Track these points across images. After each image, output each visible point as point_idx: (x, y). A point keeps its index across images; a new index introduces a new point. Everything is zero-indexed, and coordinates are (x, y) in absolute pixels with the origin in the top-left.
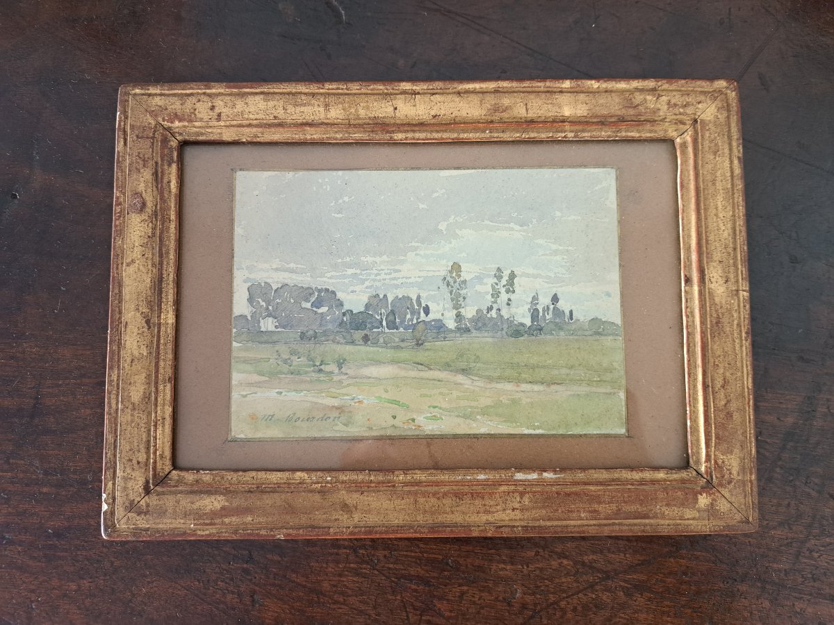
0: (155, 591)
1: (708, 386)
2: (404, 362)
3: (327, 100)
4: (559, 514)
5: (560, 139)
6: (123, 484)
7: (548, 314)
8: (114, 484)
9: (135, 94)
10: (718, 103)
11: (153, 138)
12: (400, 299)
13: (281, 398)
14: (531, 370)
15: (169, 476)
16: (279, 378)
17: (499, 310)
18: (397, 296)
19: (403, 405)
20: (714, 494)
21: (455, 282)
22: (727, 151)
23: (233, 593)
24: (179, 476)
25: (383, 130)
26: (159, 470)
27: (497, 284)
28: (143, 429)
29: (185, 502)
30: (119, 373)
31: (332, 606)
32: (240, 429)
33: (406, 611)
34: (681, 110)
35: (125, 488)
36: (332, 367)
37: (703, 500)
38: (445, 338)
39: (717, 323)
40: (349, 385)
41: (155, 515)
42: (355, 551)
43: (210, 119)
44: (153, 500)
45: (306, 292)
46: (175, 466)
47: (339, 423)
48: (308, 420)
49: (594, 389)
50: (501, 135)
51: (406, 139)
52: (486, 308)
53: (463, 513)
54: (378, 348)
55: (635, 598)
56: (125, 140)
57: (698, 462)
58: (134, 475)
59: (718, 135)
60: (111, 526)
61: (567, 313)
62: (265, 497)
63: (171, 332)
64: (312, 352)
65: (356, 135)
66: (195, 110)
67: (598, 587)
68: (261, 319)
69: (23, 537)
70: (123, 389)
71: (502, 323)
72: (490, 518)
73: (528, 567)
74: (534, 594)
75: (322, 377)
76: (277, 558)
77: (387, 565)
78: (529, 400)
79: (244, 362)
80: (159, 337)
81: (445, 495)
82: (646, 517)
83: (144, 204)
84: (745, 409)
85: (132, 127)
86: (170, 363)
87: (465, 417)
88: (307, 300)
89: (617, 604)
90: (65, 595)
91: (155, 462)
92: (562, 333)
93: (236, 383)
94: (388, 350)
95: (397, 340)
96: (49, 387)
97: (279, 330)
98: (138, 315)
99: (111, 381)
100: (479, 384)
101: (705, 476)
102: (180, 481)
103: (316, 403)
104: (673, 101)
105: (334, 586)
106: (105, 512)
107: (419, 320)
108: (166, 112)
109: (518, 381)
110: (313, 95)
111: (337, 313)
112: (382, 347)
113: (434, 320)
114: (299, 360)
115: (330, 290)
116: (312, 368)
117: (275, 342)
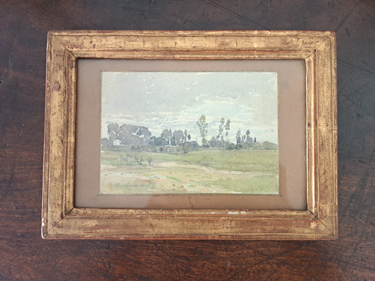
0: (66, 261)
1: (317, 173)
2: (178, 160)
3: (144, 39)
4: (248, 230)
5: (252, 58)
6: (51, 214)
7: (245, 139)
8: (47, 214)
9: (55, 35)
10: (326, 42)
11: (64, 56)
12: (177, 132)
13: (123, 176)
14: (236, 165)
15: (72, 211)
16: (122, 167)
17: (222, 137)
18: (176, 131)
19: (178, 180)
20: (318, 222)
21: (202, 124)
22: (329, 65)
23: (101, 262)
24: (76, 210)
25: (170, 53)
26: (67, 208)
27: (221, 125)
28: (60, 190)
29: (79, 223)
30: (49, 164)
31: (145, 269)
32: (104, 190)
33: (178, 272)
34: (309, 45)
35: (52, 216)
36: (146, 162)
37: (313, 225)
38: (197, 150)
39: (322, 144)
40: (153, 171)
41: (66, 228)
42: (156, 245)
43: (90, 47)
44: (65, 221)
45: (134, 128)
46: (75, 206)
47: (149, 188)
48: (135, 186)
49: (265, 174)
50: (224, 56)
51: (181, 57)
52: (216, 136)
53: (205, 229)
54: (167, 154)
55: (281, 268)
56: (51, 57)
57: (311, 208)
58: (56, 210)
59: (326, 57)
60: (46, 233)
61: (254, 139)
62: (115, 220)
63: (72, 145)
64: (137, 155)
65: (158, 56)
66: (83, 43)
67: (265, 262)
68: (113, 140)
69: (7, 237)
70: (51, 171)
71: (223, 143)
72: (217, 231)
73: (233, 253)
74: (236, 265)
75: (141, 167)
76: (120, 247)
77: (170, 251)
78: (235, 178)
79: (106, 159)
80: (67, 148)
81: (196, 221)
82: (287, 232)
83: (60, 87)
84: (333, 184)
85: (54, 51)
86: (72, 160)
87: (206, 185)
88: (135, 132)
89: (273, 270)
90: (26, 263)
91: (66, 205)
92: (251, 148)
93: (102, 169)
94: (172, 155)
95: (175, 150)
96: (18, 170)
97: (122, 145)
98: (58, 138)
99: (45, 168)
100: (212, 171)
101: (314, 214)
102: (77, 213)
103: (139, 179)
104: (305, 41)
105: (147, 260)
106: (43, 227)
107: (186, 142)
108: (69, 44)
109: (230, 170)
110: (138, 36)
111: (148, 138)
112: (169, 154)
113: (193, 142)
114: (131, 159)
115: (145, 127)
116: (137, 163)
117: (120, 151)
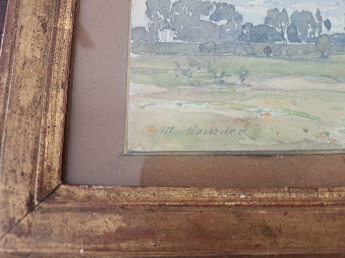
2: (309, 74)
12: (300, 13)
13: (181, 110)
15: (57, 191)
16: (179, 89)
18: (296, 11)
19: (315, 118)
24: (68, 191)
26: (45, 184)
28: (30, 136)
29: (74, 222)
30: (9, 77)
32: (137, 142)
36: (235, 79)
40: (253, 97)
41: (38, 236)
44: (36, 219)
45: (204, 6)
46: (64, 177)
47: (245, 136)
48: (210, 133)
54: (282, 61)
58: (16, 188)
62: (169, 216)
63: (66, 37)
64: (212, 63)
68: (159, 31)
70: (12, 92)
75: (224, 88)
79: (142, 72)
80: (54, 40)
86: (65, 68)
88: (206, 14)
91: (42, 174)
93: (133, 94)
94: (293, 62)
95: (300, 52)
97: (178, 41)
98: (35, 19)
102: (70, 197)
103: (218, 115)
107: (321, 34)
111: (236, 25)
112: (286, 59)
113: (337, 34)
114: (199, 71)
115: (229, 4)
116: (213, 80)
117: (173, 54)
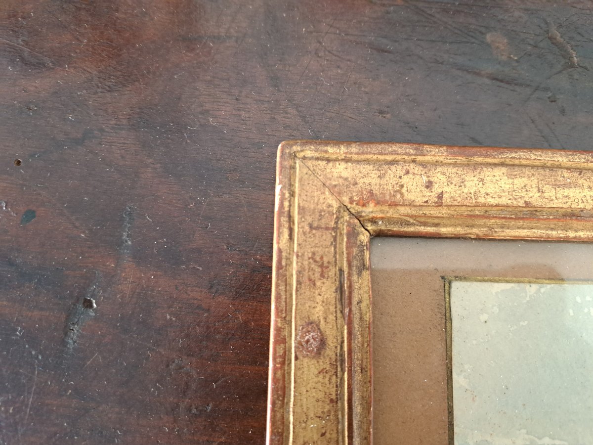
9: (304, 158)
11: (335, 229)
43: (426, 202)
56: (291, 230)
66: (402, 186)
83: (323, 343)
85: (302, 210)
108: (355, 189)
